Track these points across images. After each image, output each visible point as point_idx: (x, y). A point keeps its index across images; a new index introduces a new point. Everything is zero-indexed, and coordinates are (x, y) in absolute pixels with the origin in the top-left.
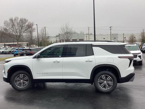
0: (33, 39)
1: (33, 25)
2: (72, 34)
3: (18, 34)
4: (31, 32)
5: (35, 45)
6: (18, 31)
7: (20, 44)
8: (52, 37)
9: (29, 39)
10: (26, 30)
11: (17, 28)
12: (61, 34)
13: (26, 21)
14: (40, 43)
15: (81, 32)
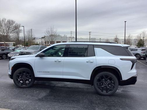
0: (20, 39)
1: (20, 26)
2: (56, 36)
3: (5, 34)
4: (18, 33)
5: (21, 45)
6: (5, 31)
7: (7, 43)
8: (38, 38)
9: (16, 39)
10: (13, 31)
11: (4, 28)
12: (46, 36)
13: (13, 22)
14: (26, 43)
15: (65, 35)
